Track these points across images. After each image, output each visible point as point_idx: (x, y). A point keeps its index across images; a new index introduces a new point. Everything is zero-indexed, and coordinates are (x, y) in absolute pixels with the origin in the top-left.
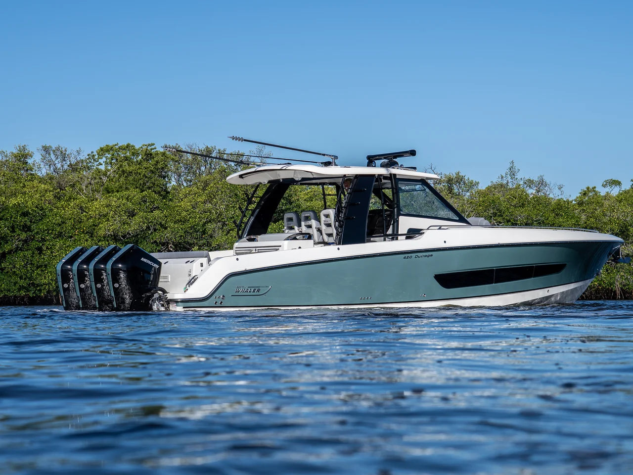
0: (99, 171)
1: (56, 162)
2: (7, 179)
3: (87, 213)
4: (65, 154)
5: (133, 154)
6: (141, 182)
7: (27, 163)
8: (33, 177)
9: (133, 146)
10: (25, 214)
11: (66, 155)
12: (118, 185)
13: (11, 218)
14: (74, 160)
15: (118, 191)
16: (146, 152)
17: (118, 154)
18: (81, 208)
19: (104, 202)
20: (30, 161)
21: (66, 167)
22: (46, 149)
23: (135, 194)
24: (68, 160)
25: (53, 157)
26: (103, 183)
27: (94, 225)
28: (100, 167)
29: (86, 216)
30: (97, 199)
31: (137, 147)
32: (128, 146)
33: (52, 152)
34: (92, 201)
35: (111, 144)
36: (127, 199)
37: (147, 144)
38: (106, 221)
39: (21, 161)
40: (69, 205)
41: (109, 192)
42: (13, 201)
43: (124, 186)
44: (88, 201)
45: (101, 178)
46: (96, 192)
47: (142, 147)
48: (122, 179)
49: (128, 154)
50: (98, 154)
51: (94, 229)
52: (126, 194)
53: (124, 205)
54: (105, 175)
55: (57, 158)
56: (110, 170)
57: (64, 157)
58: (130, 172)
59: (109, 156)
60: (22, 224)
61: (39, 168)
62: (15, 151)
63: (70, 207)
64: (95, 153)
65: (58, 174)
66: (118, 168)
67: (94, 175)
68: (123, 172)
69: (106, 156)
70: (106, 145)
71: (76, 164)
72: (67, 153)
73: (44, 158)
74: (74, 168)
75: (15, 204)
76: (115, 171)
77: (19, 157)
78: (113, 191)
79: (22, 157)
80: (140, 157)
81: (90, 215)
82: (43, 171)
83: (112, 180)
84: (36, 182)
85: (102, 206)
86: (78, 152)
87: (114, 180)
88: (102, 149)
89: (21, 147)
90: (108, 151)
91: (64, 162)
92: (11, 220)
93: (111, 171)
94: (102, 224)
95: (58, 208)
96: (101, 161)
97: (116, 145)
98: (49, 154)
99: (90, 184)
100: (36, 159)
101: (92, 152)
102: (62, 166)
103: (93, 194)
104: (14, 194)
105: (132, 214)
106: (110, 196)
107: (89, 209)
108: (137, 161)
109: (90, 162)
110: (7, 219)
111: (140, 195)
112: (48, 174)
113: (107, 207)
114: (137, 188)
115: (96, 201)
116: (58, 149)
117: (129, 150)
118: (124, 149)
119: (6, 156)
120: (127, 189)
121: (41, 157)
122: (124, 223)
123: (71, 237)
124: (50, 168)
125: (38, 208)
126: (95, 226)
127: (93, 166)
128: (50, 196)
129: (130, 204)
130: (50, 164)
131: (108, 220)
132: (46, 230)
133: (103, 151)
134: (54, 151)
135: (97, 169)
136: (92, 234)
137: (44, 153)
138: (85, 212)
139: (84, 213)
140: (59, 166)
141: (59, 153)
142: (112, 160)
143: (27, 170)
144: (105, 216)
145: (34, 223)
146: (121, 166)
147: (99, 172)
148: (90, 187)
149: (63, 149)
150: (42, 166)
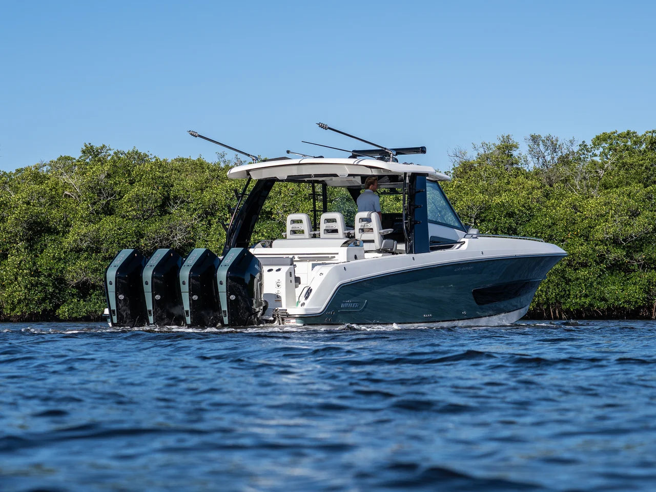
0: (594, 163)
1: (546, 154)
2: (489, 174)
3: (582, 213)
4: (556, 144)
5: (635, 143)
6: (644, 175)
7: (512, 155)
8: (518, 172)
9: (634, 133)
10: (511, 215)
11: (557, 146)
12: (618, 180)
13: (495, 219)
14: (566, 151)
15: (617, 187)
16: (652, 139)
17: (617, 143)
18: (575, 207)
19: (602, 199)
20: (515, 153)
21: (556, 159)
22: (535, 139)
23: (637, 189)
24: (559, 152)
25: (542, 148)
26: (599, 177)
27: (589, 227)
28: (595, 159)
29: (580, 216)
30: (592, 197)
31: (640, 134)
32: (628, 133)
33: (541, 142)
34: (587, 198)
35: (608, 131)
36: (629, 195)
37: (651, 130)
38: (604, 222)
39: (505, 154)
40: (561, 204)
41: (607, 189)
42: (497, 200)
43: (625, 181)
44: (583, 199)
45: (597, 172)
46: (591, 188)
47: (645, 135)
48: (622, 172)
49: (629, 143)
50: (594, 144)
51: (590, 231)
52: (627, 190)
53: (625, 203)
54: (602, 168)
55: (547, 150)
56: (606, 163)
57: (554, 147)
58: (631, 165)
59: (606, 145)
60: (507, 225)
61: (526, 161)
62: (498, 143)
63: (561, 205)
64: (589, 143)
65: (547, 167)
66: (618, 159)
67: (589, 168)
68: (624, 164)
69: (603, 145)
70: (603, 133)
71: (567, 156)
72: (558, 143)
73: (531, 150)
74: (564, 161)
75: (498, 203)
76: (614, 163)
77: (503, 148)
78: (612, 186)
79: (507, 148)
80: (644, 146)
81: (585, 215)
82: (531, 165)
83: (610, 173)
84: (521, 178)
85: (599, 204)
86: (572, 142)
87: (613, 173)
88: (598, 138)
89: (505, 137)
90: (605, 140)
91: (555, 154)
92: (494, 221)
93: (610, 163)
94: (599, 225)
95: (547, 207)
96: (597, 152)
97: (614, 133)
98: (538, 145)
99: (584, 178)
100: (522, 151)
101: (584, 142)
102: (553, 158)
103: (587, 190)
104: (498, 192)
105: (635, 214)
106: (608, 193)
107: (584, 208)
108: (640, 152)
109: (584, 154)
110: (489, 221)
111: (644, 191)
112: (535, 168)
113: (605, 205)
114: (640, 182)
115: (592, 199)
116: (548, 138)
117: (630, 138)
118: (624, 137)
119: (489, 149)
120: (628, 184)
121: (528, 148)
122: (625, 224)
123: (563, 241)
124: (538, 160)
125: (525, 207)
126: (591, 228)
127: (588, 158)
128: (538, 193)
129: (632, 202)
130: (538, 156)
131: (607, 221)
132: (534, 233)
133: (599, 140)
134: (543, 141)
135: (593, 161)
136: (588, 237)
137: (531, 143)
138: (579, 211)
139: (578, 213)
140: (548, 158)
141: (549, 143)
142: (610, 150)
143: (512, 164)
144: (602, 216)
145: (521, 224)
146: (621, 157)
147: (595, 165)
148: (584, 183)
149: (554, 139)
150: (529, 158)
